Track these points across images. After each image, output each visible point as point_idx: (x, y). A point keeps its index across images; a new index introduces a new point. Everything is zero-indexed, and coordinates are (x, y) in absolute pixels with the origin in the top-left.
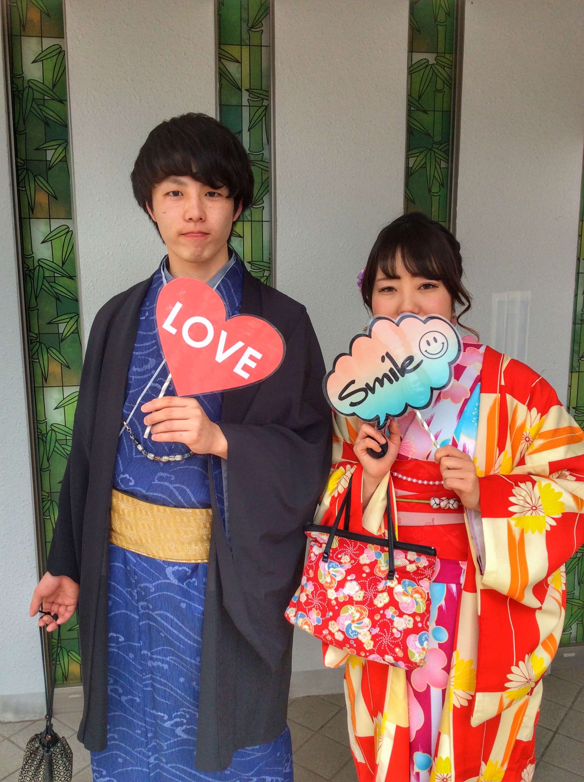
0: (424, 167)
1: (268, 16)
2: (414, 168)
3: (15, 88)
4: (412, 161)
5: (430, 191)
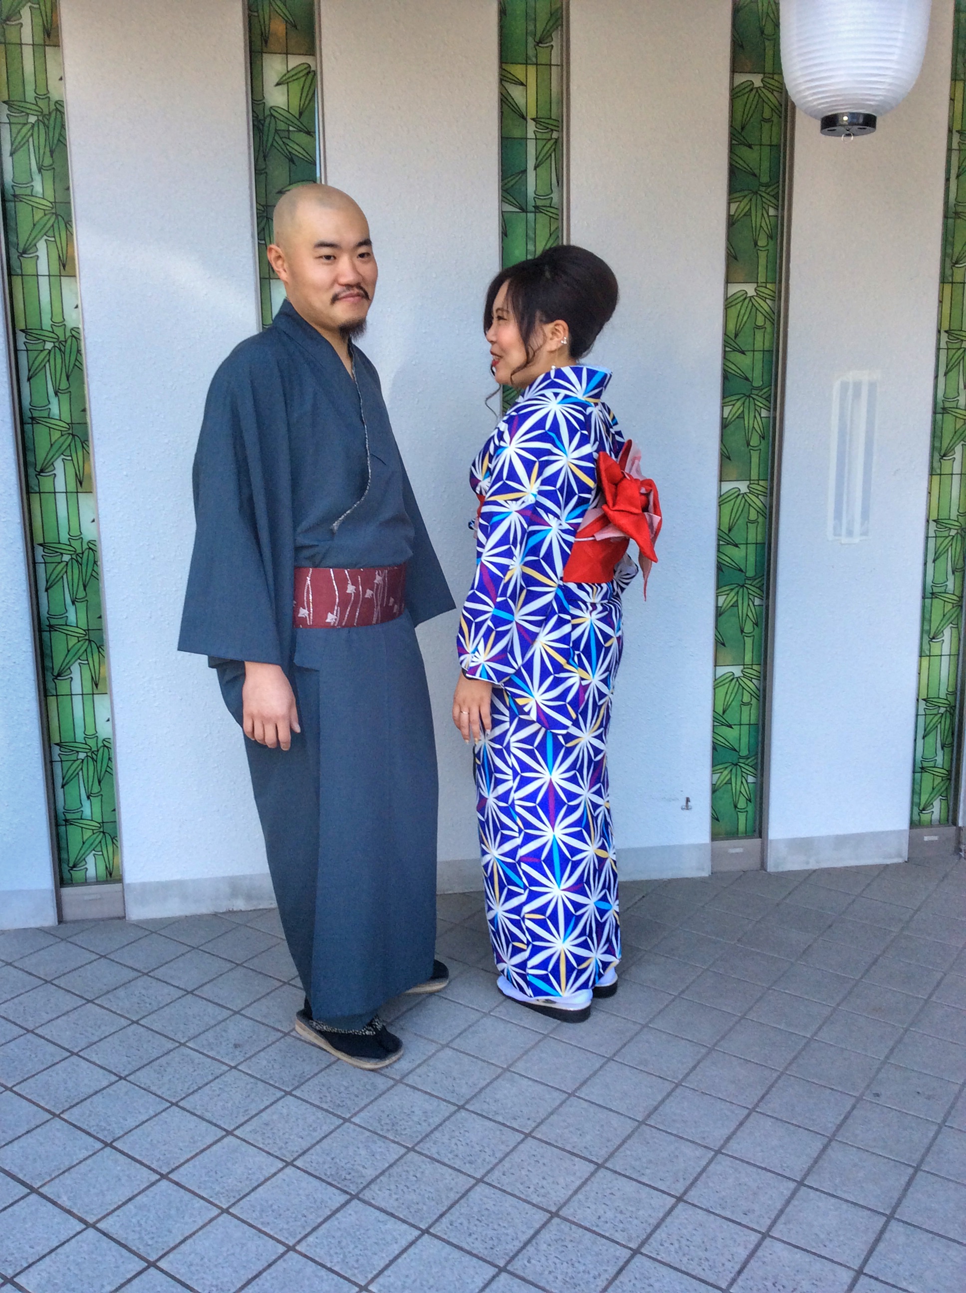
0: (748, 214)
1: (559, 28)
2: (735, 217)
3: (257, 116)
4: (734, 207)
5: (756, 244)
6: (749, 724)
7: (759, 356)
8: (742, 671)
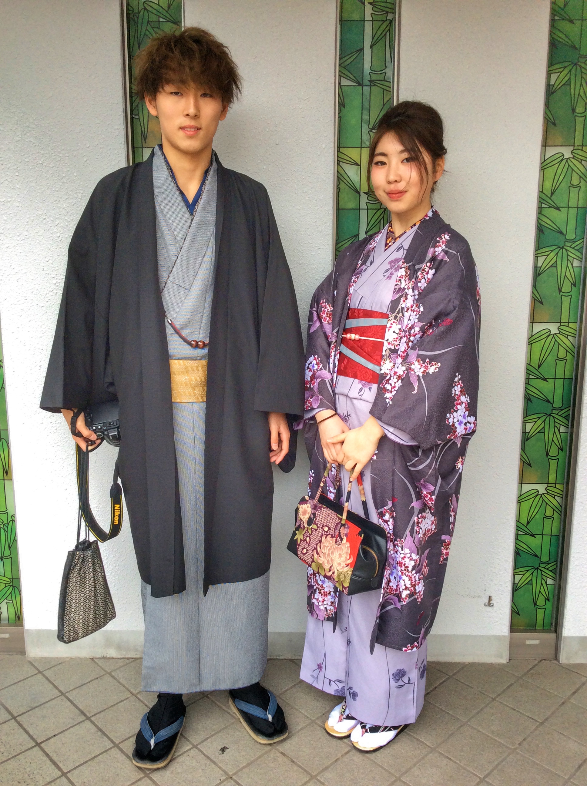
0: (568, 84)
2: (555, 86)
3: (131, 10)
4: (553, 78)
5: (574, 110)
6: (551, 535)
7: (573, 212)
8: (546, 489)
